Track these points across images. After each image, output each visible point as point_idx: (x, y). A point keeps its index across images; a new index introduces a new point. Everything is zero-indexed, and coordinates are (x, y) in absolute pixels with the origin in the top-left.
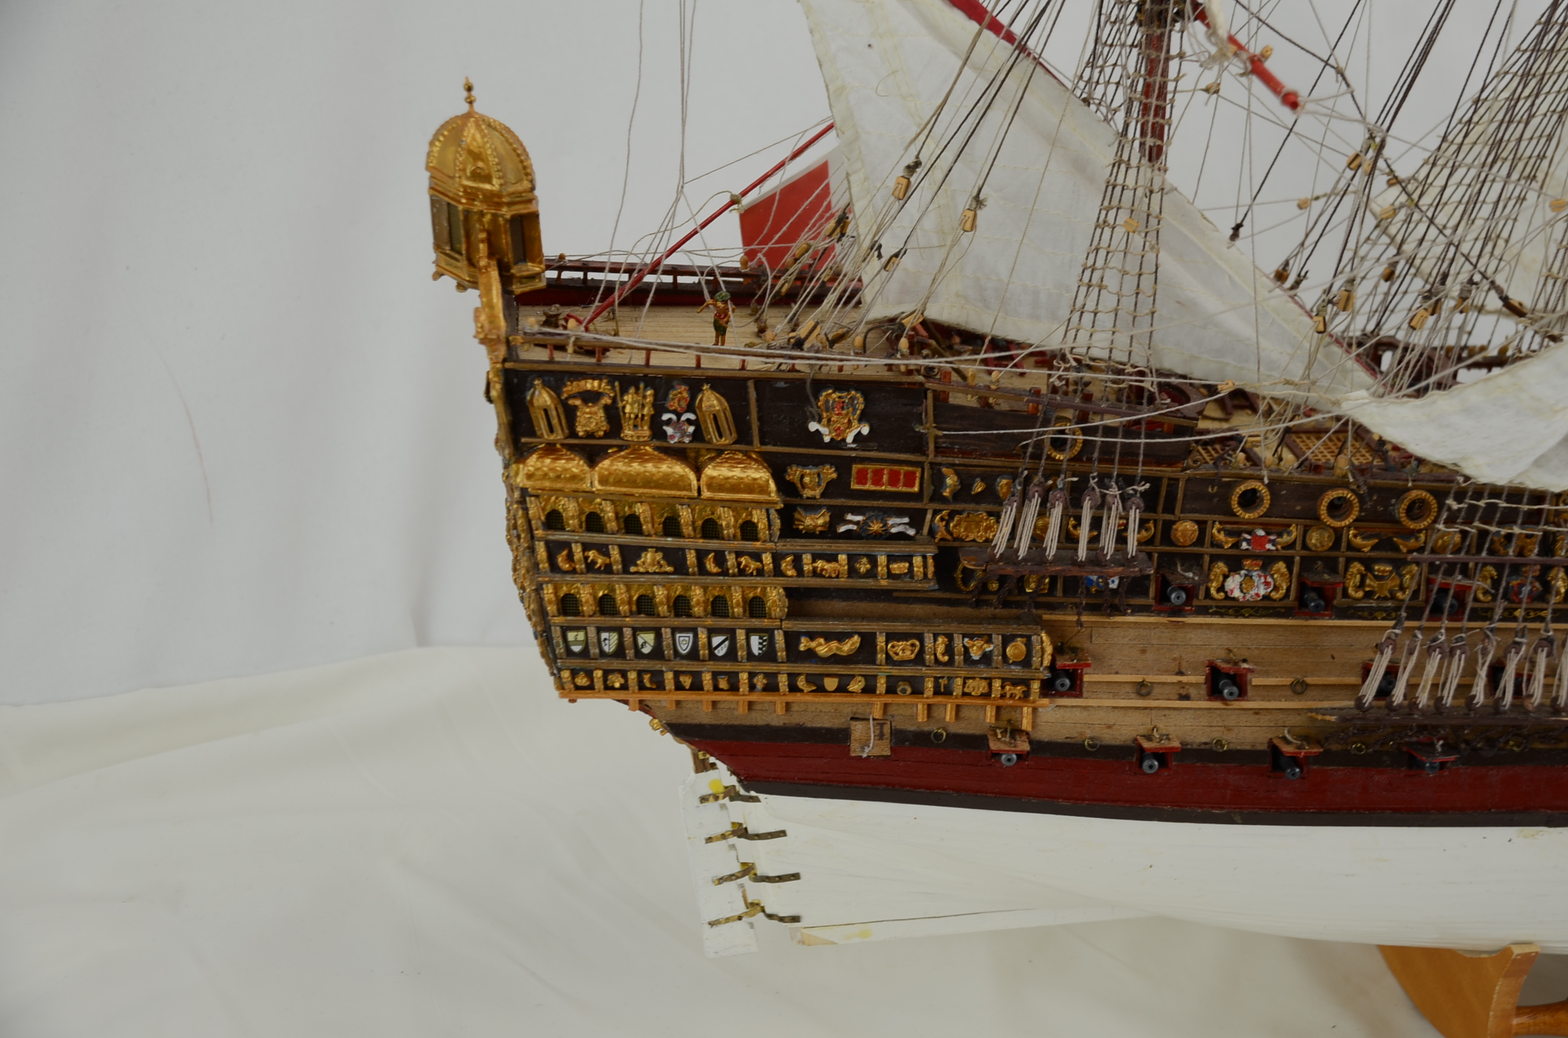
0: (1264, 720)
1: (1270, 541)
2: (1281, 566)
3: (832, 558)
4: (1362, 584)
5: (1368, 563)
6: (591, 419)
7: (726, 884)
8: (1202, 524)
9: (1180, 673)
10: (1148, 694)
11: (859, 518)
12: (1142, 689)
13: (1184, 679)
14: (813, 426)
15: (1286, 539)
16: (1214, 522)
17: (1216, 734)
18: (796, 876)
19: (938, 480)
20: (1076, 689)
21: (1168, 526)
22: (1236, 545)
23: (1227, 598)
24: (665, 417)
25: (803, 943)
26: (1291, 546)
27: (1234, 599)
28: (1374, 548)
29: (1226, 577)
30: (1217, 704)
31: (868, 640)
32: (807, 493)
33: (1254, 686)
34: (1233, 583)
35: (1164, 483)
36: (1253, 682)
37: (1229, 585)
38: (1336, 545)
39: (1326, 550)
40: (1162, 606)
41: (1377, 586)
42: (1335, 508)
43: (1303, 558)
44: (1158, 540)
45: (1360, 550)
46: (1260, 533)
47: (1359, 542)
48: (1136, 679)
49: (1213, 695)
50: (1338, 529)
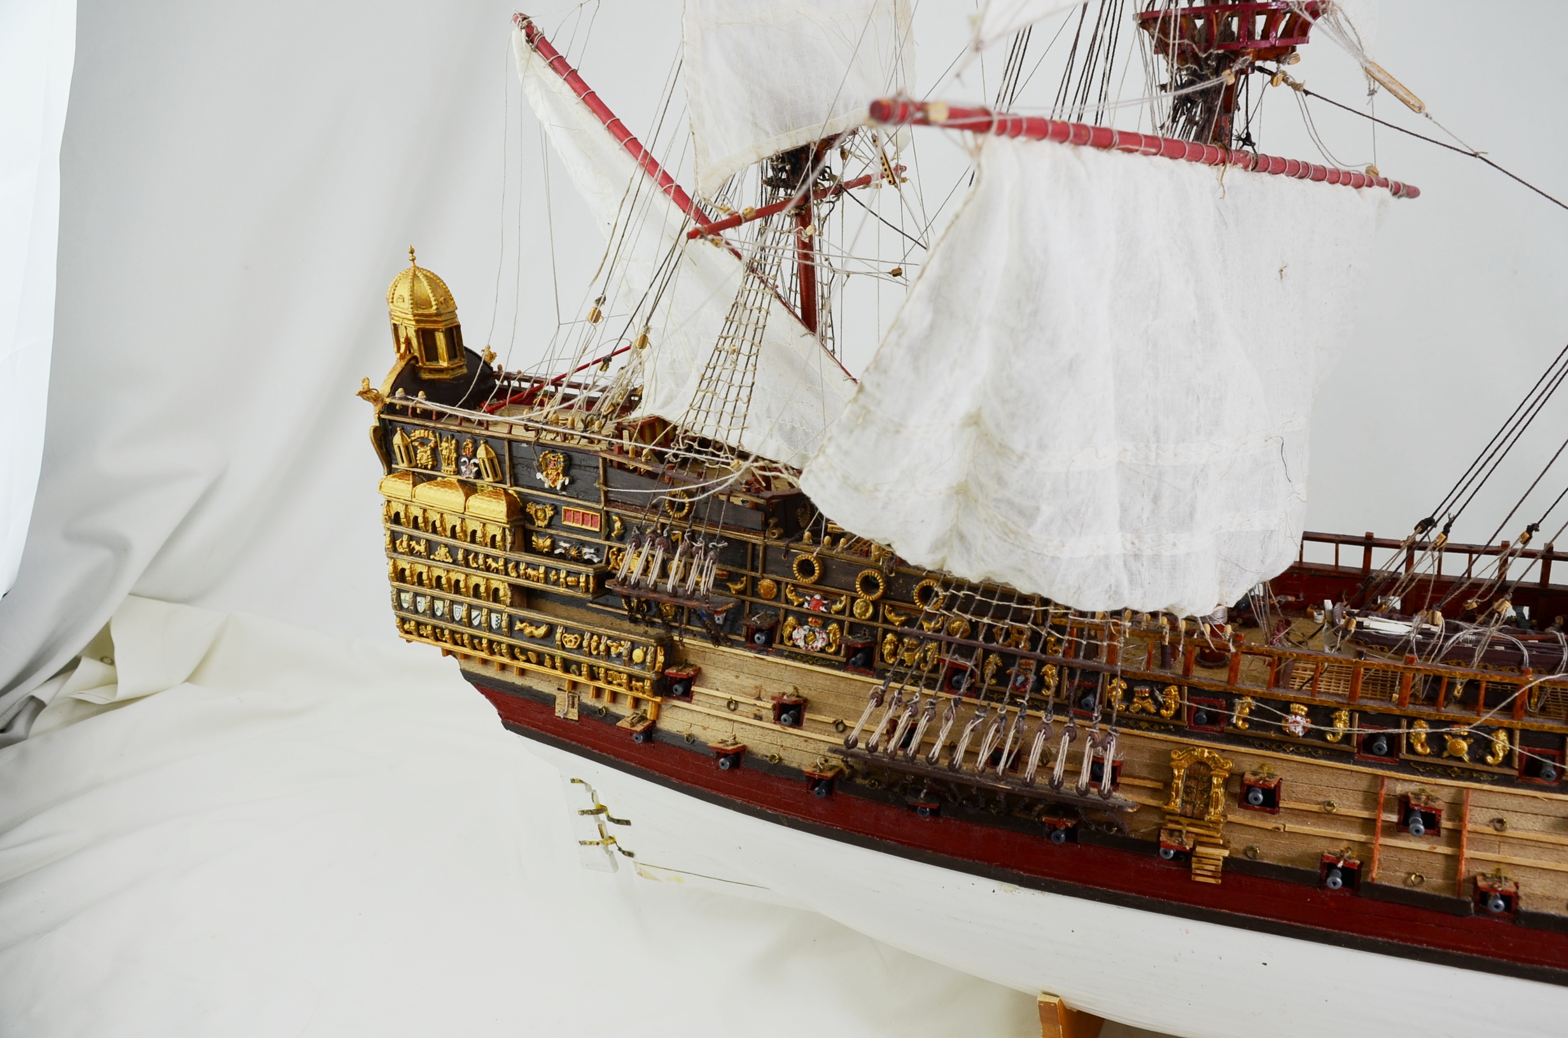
0: (811, 747)
1: (823, 605)
2: (834, 626)
3: (535, 567)
4: (894, 653)
5: (900, 636)
6: (423, 456)
7: (585, 816)
8: (778, 583)
9: (759, 698)
10: (735, 709)
11: (567, 545)
12: (732, 705)
13: (758, 703)
14: (539, 476)
15: (839, 606)
16: (787, 584)
17: (774, 751)
18: (628, 822)
19: (609, 523)
20: (687, 695)
21: (754, 582)
22: (801, 605)
23: (794, 645)
24: (463, 459)
25: (641, 875)
26: (841, 612)
27: (798, 647)
28: (903, 624)
29: (794, 629)
30: (777, 727)
31: (552, 629)
32: (540, 523)
33: (808, 719)
34: (799, 634)
35: (750, 547)
36: (807, 715)
37: (795, 634)
38: (874, 617)
39: (869, 620)
40: (749, 643)
41: (906, 656)
42: (869, 585)
43: (851, 623)
44: (749, 591)
45: (893, 624)
46: (817, 597)
47: (892, 617)
48: (728, 696)
49: (777, 719)
50: (875, 603)
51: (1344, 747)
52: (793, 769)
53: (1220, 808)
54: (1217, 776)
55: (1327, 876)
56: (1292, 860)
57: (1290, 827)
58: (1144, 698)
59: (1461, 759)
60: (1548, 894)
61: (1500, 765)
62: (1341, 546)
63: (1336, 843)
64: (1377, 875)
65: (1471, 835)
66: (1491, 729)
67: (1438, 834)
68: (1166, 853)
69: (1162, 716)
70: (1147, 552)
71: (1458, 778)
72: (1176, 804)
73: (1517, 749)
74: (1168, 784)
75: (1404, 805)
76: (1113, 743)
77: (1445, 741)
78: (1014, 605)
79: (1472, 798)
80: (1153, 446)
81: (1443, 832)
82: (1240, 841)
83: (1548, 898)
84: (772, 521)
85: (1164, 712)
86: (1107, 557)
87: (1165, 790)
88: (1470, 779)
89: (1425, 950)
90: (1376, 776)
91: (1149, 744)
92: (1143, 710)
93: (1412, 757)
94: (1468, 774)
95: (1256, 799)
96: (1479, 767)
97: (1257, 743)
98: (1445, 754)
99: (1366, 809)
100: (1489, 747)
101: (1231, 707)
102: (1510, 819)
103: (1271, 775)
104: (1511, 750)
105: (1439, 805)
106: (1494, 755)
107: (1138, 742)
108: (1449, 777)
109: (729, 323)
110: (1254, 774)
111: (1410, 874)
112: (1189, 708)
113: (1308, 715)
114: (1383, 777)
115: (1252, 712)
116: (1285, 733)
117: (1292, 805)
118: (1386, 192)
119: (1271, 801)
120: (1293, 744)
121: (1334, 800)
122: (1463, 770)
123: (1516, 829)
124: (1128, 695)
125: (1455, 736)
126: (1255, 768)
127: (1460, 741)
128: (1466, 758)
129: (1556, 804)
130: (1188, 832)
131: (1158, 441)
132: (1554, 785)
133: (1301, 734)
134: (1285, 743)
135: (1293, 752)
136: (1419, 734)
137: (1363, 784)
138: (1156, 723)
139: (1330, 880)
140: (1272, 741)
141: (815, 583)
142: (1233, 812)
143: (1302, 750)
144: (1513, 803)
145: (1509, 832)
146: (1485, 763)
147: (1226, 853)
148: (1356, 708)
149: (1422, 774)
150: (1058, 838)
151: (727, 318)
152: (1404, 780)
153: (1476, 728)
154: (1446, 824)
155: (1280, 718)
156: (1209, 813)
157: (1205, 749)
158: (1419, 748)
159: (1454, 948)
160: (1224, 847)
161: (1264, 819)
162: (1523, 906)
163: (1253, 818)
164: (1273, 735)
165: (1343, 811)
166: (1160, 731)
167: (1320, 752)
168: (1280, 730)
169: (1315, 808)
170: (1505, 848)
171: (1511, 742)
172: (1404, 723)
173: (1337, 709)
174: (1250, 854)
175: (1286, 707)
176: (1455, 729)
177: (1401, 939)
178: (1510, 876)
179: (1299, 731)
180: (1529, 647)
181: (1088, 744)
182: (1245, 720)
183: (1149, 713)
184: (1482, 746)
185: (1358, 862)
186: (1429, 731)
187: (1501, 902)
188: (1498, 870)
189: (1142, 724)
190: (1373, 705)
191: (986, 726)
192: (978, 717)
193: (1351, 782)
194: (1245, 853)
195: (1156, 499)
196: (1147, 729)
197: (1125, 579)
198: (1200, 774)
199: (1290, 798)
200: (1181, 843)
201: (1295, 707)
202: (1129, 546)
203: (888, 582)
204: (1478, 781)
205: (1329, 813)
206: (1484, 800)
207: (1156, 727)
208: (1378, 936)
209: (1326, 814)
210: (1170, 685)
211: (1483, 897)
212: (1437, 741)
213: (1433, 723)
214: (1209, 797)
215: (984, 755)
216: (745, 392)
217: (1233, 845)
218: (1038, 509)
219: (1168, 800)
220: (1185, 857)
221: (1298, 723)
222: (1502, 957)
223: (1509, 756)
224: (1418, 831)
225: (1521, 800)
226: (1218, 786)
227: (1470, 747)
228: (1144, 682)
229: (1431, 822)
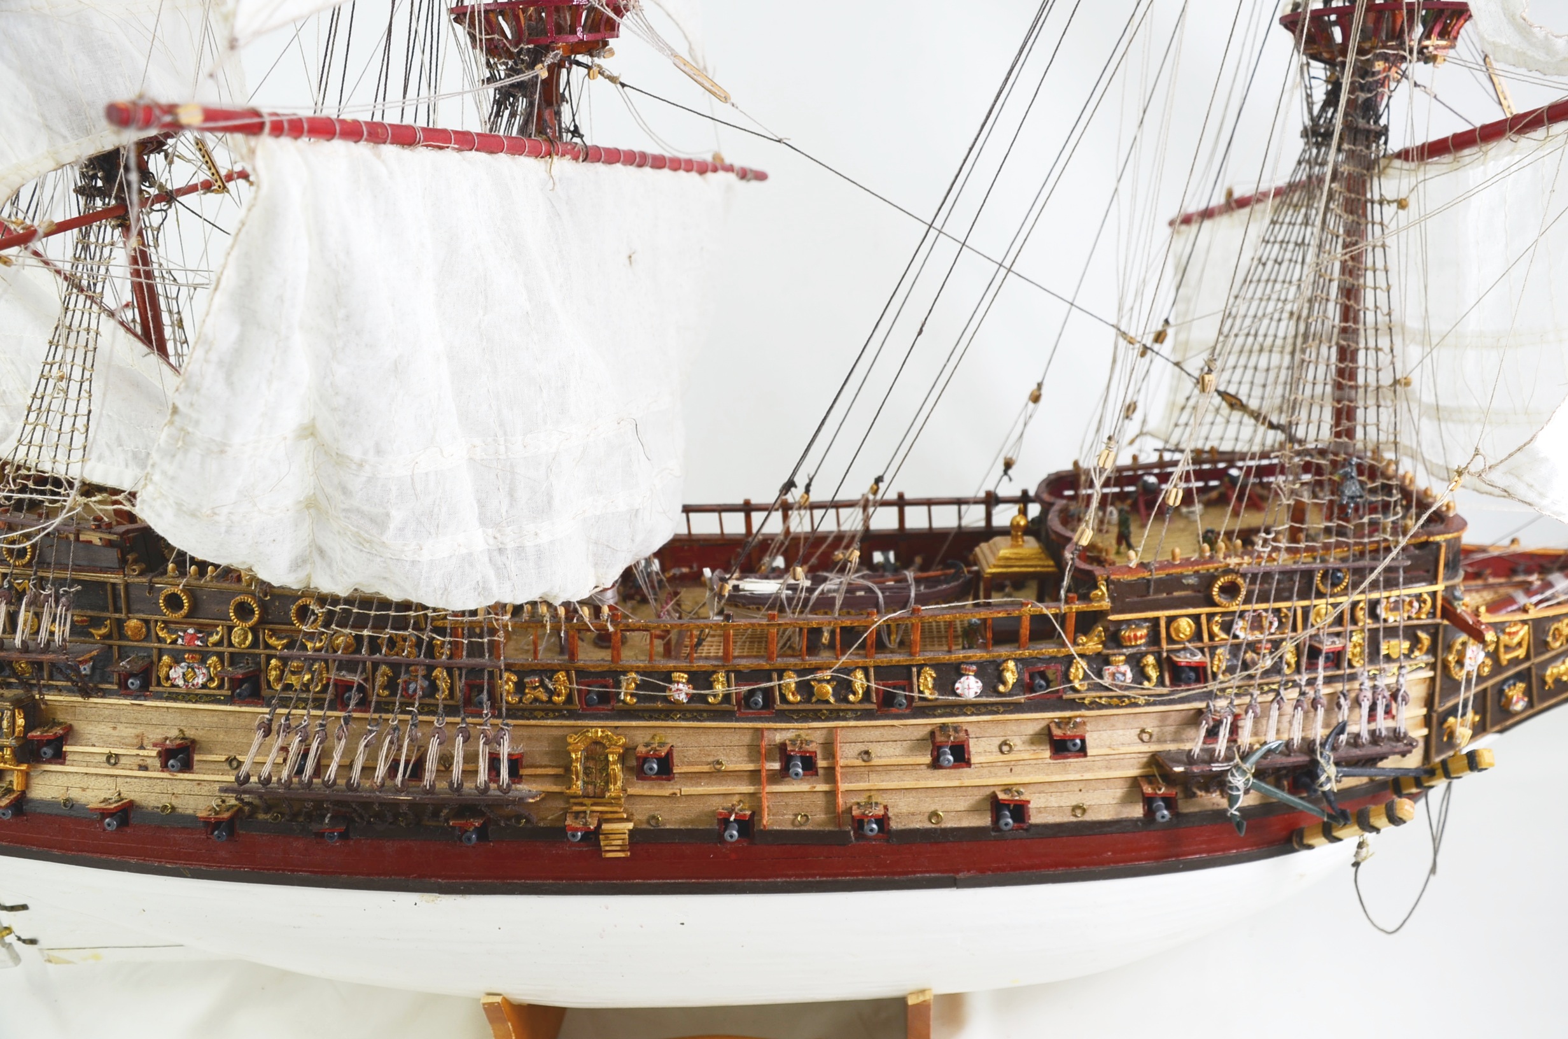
0: (205, 790)
1: (198, 638)
2: (213, 659)
4: (280, 679)
5: (284, 660)
8: (146, 622)
9: (142, 747)
10: (116, 764)
12: (112, 759)
13: (141, 752)
15: (215, 638)
16: (156, 621)
17: (165, 800)
18: (24, 907)
20: (59, 757)
21: (120, 624)
22: (174, 642)
23: (173, 686)
25: (50, 961)
26: (219, 643)
27: (178, 686)
28: (286, 647)
29: (171, 668)
30: (165, 775)
33: (199, 761)
34: (176, 673)
35: (109, 588)
36: (197, 757)
37: (172, 674)
38: (255, 644)
39: (248, 648)
40: (123, 690)
41: (293, 680)
42: (243, 611)
43: (231, 654)
44: (115, 635)
45: (275, 648)
46: (191, 631)
47: (273, 641)
48: (106, 751)
49: (164, 767)
50: (254, 629)
51: (725, 706)
52: (189, 816)
53: (619, 784)
54: (612, 753)
55: (725, 830)
56: (692, 821)
57: (687, 790)
58: (535, 688)
59: (827, 702)
60: (912, 810)
61: (861, 702)
62: (724, 515)
63: (729, 798)
64: (767, 821)
65: (844, 770)
66: (848, 670)
67: (817, 774)
68: (574, 836)
69: (554, 703)
70: (510, 545)
71: (828, 719)
72: (578, 786)
73: (873, 685)
74: (568, 769)
75: (783, 753)
76: (506, 737)
77: (812, 687)
78: (393, 613)
79: (840, 736)
80: (501, 440)
81: (821, 772)
82: (642, 811)
83: (913, 814)
84: (130, 557)
85: (555, 698)
86: (471, 554)
87: (565, 775)
88: (838, 718)
89: (818, 882)
90: (757, 729)
91: (546, 732)
92: (536, 699)
93: (785, 707)
94: (835, 715)
95: (651, 769)
96: (844, 706)
97: (646, 715)
98: (814, 699)
99: (752, 761)
100: (849, 686)
101: (618, 684)
102: (874, 749)
103: (662, 744)
104: (868, 687)
105: (812, 747)
106: (854, 693)
107: (536, 731)
108: (819, 719)
109: (53, 348)
110: (647, 745)
111: (796, 815)
112: (579, 691)
113: (689, 682)
114: (761, 730)
115: (638, 687)
116: (671, 702)
117: (685, 769)
118: (732, 177)
119: (666, 768)
120: (680, 711)
121: (722, 758)
122: (831, 711)
123: (880, 757)
124: (520, 687)
125: (820, 681)
126: (647, 739)
127: (825, 685)
128: (832, 700)
129: (911, 729)
130: (592, 812)
131: (505, 434)
132: (907, 711)
133: (685, 701)
134: (671, 711)
135: (680, 719)
136: (789, 684)
137: (747, 739)
138: (550, 710)
139: (727, 834)
140: (660, 711)
141: (186, 616)
142: (633, 785)
143: (688, 715)
144: (875, 734)
145: (875, 762)
146: (848, 702)
147: (630, 826)
148: (731, 668)
149: (797, 721)
150: (469, 839)
151: (51, 343)
152: (782, 729)
153: (837, 671)
154: (821, 763)
155: (664, 689)
156: (609, 790)
157: (598, 729)
158: (791, 697)
159: (842, 875)
160: (628, 820)
161: (661, 787)
162: (894, 825)
163: (652, 787)
164: (660, 705)
165: (731, 767)
166: (555, 718)
167: (705, 715)
168: (666, 699)
169: (706, 768)
170: (873, 776)
171: (868, 680)
172: (775, 676)
173: (714, 672)
174: (653, 822)
175: (667, 677)
176: (819, 675)
177: (797, 876)
178: (879, 800)
179: (683, 698)
180: (883, 590)
181: (481, 742)
182: (632, 695)
183: (542, 702)
184: (844, 687)
185: (748, 813)
186: (797, 680)
187: (875, 826)
188: (870, 797)
189: (536, 713)
190: (745, 664)
191: (379, 740)
192: (371, 732)
193: (735, 739)
194: (648, 822)
195: (511, 494)
196: (543, 718)
197: (491, 574)
198: (596, 753)
199: (683, 763)
200: (585, 824)
201: (675, 675)
202: (491, 541)
203: (263, 606)
204: (845, 719)
205: (719, 771)
206: (852, 735)
207: (551, 715)
208: (777, 877)
209: (717, 773)
210: (558, 671)
211: (859, 823)
212: (805, 688)
213: (800, 672)
214: (608, 775)
215: (381, 770)
216: (81, 422)
217: (637, 817)
218: (388, 515)
219: (569, 783)
220: (593, 837)
221: (681, 691)
222: (882, 874)
223: (867, 692)
224: (797, 774)
225: (882, 730)
226: (614, 763)
227: (834, 689)
228: (533, 672)
229: (809, 764)
